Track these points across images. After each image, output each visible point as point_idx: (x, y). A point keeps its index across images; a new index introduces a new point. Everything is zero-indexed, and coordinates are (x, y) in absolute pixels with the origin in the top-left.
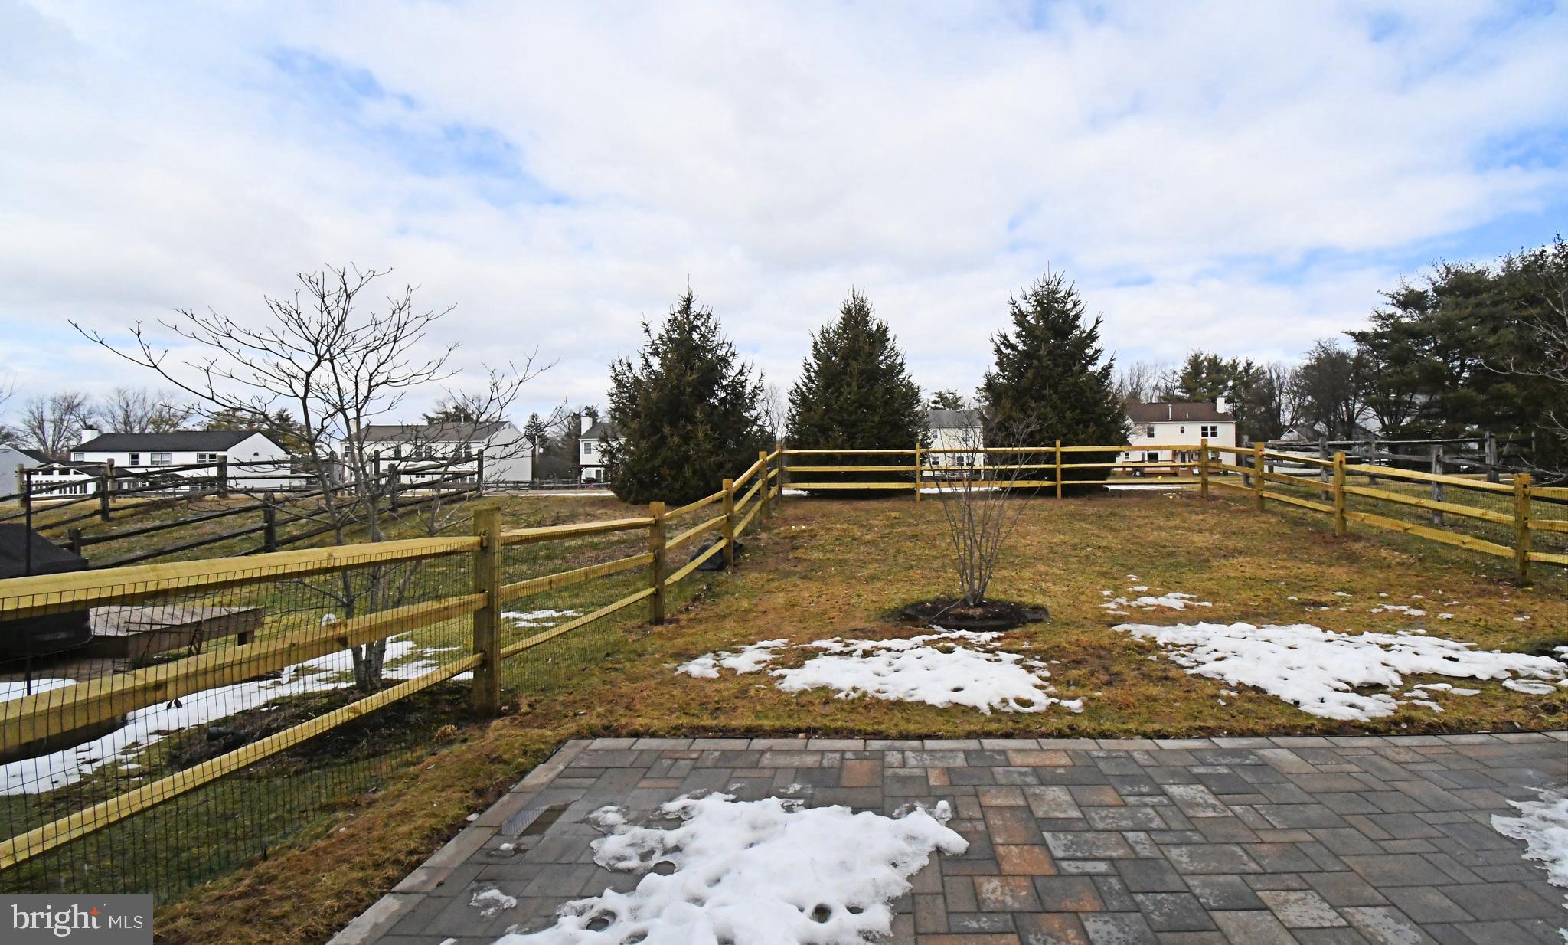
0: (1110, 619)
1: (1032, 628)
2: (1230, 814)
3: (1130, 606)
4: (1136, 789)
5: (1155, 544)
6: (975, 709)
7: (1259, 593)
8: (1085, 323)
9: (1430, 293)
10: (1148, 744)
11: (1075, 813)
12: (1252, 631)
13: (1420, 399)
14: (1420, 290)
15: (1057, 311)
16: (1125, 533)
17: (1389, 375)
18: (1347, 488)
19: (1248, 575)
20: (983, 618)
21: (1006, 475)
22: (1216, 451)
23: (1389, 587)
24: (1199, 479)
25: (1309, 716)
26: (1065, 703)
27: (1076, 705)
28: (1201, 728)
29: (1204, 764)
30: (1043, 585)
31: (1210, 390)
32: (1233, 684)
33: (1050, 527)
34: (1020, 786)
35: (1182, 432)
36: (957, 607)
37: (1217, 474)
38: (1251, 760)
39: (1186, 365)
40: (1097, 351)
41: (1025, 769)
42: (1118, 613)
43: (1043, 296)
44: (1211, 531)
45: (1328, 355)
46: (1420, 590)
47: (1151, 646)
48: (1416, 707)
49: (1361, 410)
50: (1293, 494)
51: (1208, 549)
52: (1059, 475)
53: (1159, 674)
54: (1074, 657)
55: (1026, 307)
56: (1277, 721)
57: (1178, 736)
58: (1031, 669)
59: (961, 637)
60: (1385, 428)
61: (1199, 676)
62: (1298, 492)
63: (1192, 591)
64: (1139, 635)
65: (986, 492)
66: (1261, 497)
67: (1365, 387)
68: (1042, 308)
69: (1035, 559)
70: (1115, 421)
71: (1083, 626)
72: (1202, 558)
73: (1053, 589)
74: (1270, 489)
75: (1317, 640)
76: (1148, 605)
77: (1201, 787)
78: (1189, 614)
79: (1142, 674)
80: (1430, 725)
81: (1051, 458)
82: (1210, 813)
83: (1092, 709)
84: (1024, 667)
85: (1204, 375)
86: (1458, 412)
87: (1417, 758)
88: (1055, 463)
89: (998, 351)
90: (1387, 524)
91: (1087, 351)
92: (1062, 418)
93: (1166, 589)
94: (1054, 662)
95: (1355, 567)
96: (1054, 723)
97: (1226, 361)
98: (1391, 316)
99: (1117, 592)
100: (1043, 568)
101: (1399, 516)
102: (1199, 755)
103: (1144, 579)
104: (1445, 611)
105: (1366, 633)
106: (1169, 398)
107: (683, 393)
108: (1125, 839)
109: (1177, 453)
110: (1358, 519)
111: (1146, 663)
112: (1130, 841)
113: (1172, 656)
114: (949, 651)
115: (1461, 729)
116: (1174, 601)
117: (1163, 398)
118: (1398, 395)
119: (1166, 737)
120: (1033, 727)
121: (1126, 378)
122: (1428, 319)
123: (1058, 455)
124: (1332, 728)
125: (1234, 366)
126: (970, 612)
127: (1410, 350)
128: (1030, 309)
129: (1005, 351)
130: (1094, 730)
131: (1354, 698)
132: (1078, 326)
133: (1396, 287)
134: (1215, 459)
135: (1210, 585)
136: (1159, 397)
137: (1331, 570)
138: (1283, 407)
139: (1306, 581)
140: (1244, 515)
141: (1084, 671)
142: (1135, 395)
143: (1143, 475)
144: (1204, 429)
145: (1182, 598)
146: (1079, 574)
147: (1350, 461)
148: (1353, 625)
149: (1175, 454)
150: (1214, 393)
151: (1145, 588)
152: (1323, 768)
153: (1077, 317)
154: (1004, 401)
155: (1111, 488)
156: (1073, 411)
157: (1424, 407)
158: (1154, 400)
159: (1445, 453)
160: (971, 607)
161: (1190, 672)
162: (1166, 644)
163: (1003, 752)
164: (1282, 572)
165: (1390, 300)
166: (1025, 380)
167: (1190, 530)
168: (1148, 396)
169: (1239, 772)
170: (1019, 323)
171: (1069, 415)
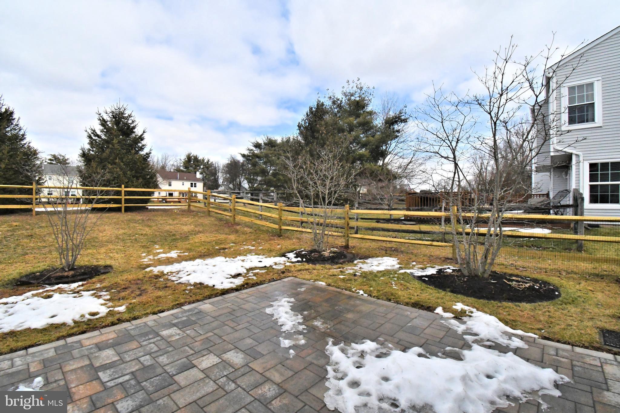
0: (144, 266)
1: (103, 277)
2: (185, 335)
3: (154, 259)
4: (147, 338)
5: (167, 231)
6: (64, 324)
7: (206, 247)
8: (138, 131)
9: (263, 144)
10: (155, 317)
11: (116, 358)
12: (202, 262)
13: (259, 178)
14: (260, 143)
15: (123, 123)
16: (154, 228)
17: (251, 169)
18: (236, 207)
19: (203, 240)
20: (73, 276)
21: (90, 201)
22: (196, 193)
23: (246, 240)
24: (187, 204)
25: (217, 289)
26: (116, 309)
27: (122, 309)
28: (178, 304)
29: (177, 318)
30: (111, 255)
31: (195, 169)
32: (192, 284)
33: (118, 226)
34: (88, 355)
35: (183, 185)
36: (57, 272)
37: (196, 202)
38: (196, 311)
39: (185, 157)
40: (143, 145)
41: (91, 346)
42: (149, 263)
43: (116, 114)
44: (190, 224)
45: (234, 160)
46: (254, 240)
47: (162, 274)
48: (249, 279)
49: (243, 181)
50: (220, 209)
51: (189, 232)
52: (123, 202)
53: (163, 286)
54: (123, 286)
55: (106, 117)
56: (206, 294)
57: (168, 310)
58: (99, 297)
59: (59, 288)
60: (250, 187)
61: (180, 283)
62: (222, 209)
63: (181, 249)
64: (157, 271)
65: (78, 210)
66: (209, 211)
67: (244, 173)
68: (116, 120)
69: (108, 242)
70: (152, 178)
71: (131, 271)
72: (186, 235)
73: (117, 256)
74: (213, 208)
75: (223, 262)
76: (162, 258)
77: (175, 328)
78: (179, 259)
79: (156, 288)
80: (253, 284)
81: (118, 193)
82: (178, 337)
83: (130, 309)
84: (96, 297)
85: (192, 162)
86: (269, 183)
87: (249, 295)
88: (121, 196)
89: (90, 137)
90: (247, 219)
91: (139, 144)
92: (125, 174)
93: (171, 249)
94: (113, 291)
95: (237, 235)
96: (110, 319)
97: (200, 158)
98: (252, 150)
99: (149, 253)
100: (112, 247)
101: (250, 216)
102: (176, 315)
103: (162, 246)
104: (260, 246)
105: (238, 257)
106: (178, 170)
108: (139, 361)
109: (181, 193)
110: (239, 218)
111: (158, 282)
112: (142, 361)
113: (170, 277)
114: (49, 297)
115: (261, 283)
116: (174, 254)
117: (176, 170)
118: (254, 177)
119: (163, 312)
120: (98, 325)
121: (160, 159)
122: (261, 153)
123: (123, 192)
124: (225, 292)
125: (203, 160)
126: (66, 274)
127: (257, 162)
128: (109, 119)
129: (94, 138)
130: (130, 318)
131: (233, 280)
132: (134, 132)
133: (254, 140)
134: (196, 196)
135: (188, 246)
136: (174, 169)
137: (230, 236)
138: (219, 178)
139: (221, 241)
140: (203, 218)
141: (128, 292)
142: (163, 168)
143: (166, 202)
144: (192, 184)
145: (177, 253)
146: (131, 247)
147: (237, 198)
148: (234, 255)
149: (180, 193)
150: (195, 170)
151: (161, 250)
152: (219, 307)
153: (134, 128)
154: (93, 163)
155: (149, 207)
156: (131, 171)
157: (260, 181)
158: (172, 171)
159: (263, 196)
160: (66, 271)
161: (176, 282)
162: (168, 273)
163: (79, 342)
164: (214, 239)
165: (252, 144)
166: (105, 154)
167: (181, 224)
168: (170, 168)
169: (190, 317)
170: (102, 125)
171: (129, 173)
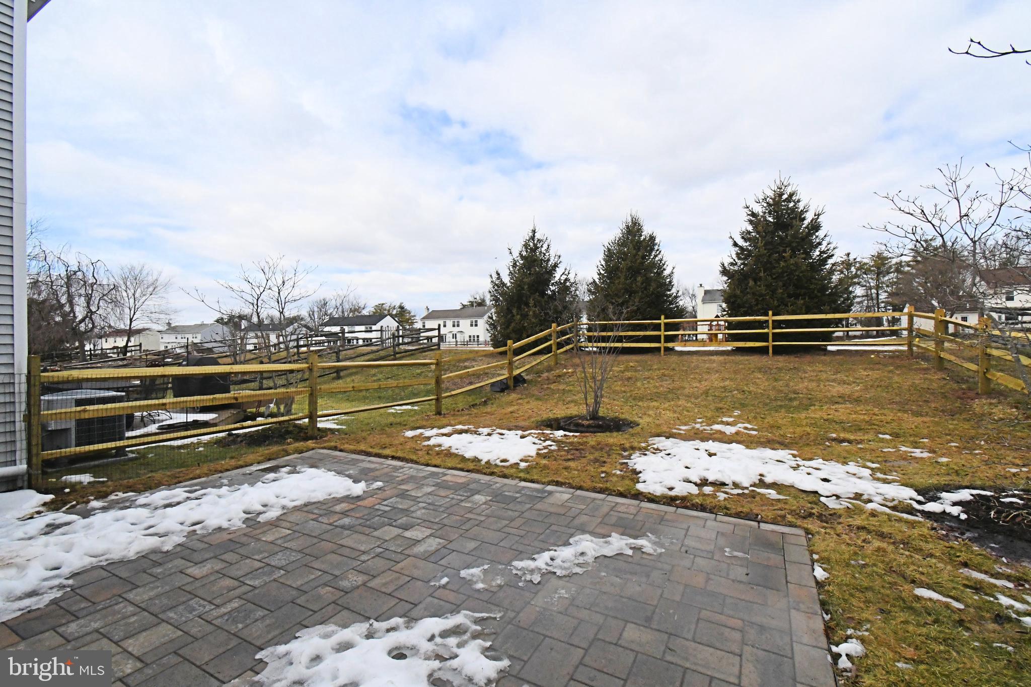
3: (697, 429)
15: (785, 209)
27: (524, 465)
32: (630, 469)
36: (580, 419)
40: (819, 239)
43: (774, 198)
52: (770, 338)
54: (580, 447)
55: (759, 209)
61: (624, 463)
68: (773, 209)
76: (710, 430)
81: (765, 324)
88: (768, 329)
90: (1011, 383)
91: (811, 239)
92: (774, 294)
94: (566, 448)
99: (707, 420)
107: (523, 289)
110: (994, 379)
113: (637, 453)
123: (770, 322)
129: (744, 244)
132: (804, 219)
151: (731, 420)
155: (829, 347)
167: (843, 382)
